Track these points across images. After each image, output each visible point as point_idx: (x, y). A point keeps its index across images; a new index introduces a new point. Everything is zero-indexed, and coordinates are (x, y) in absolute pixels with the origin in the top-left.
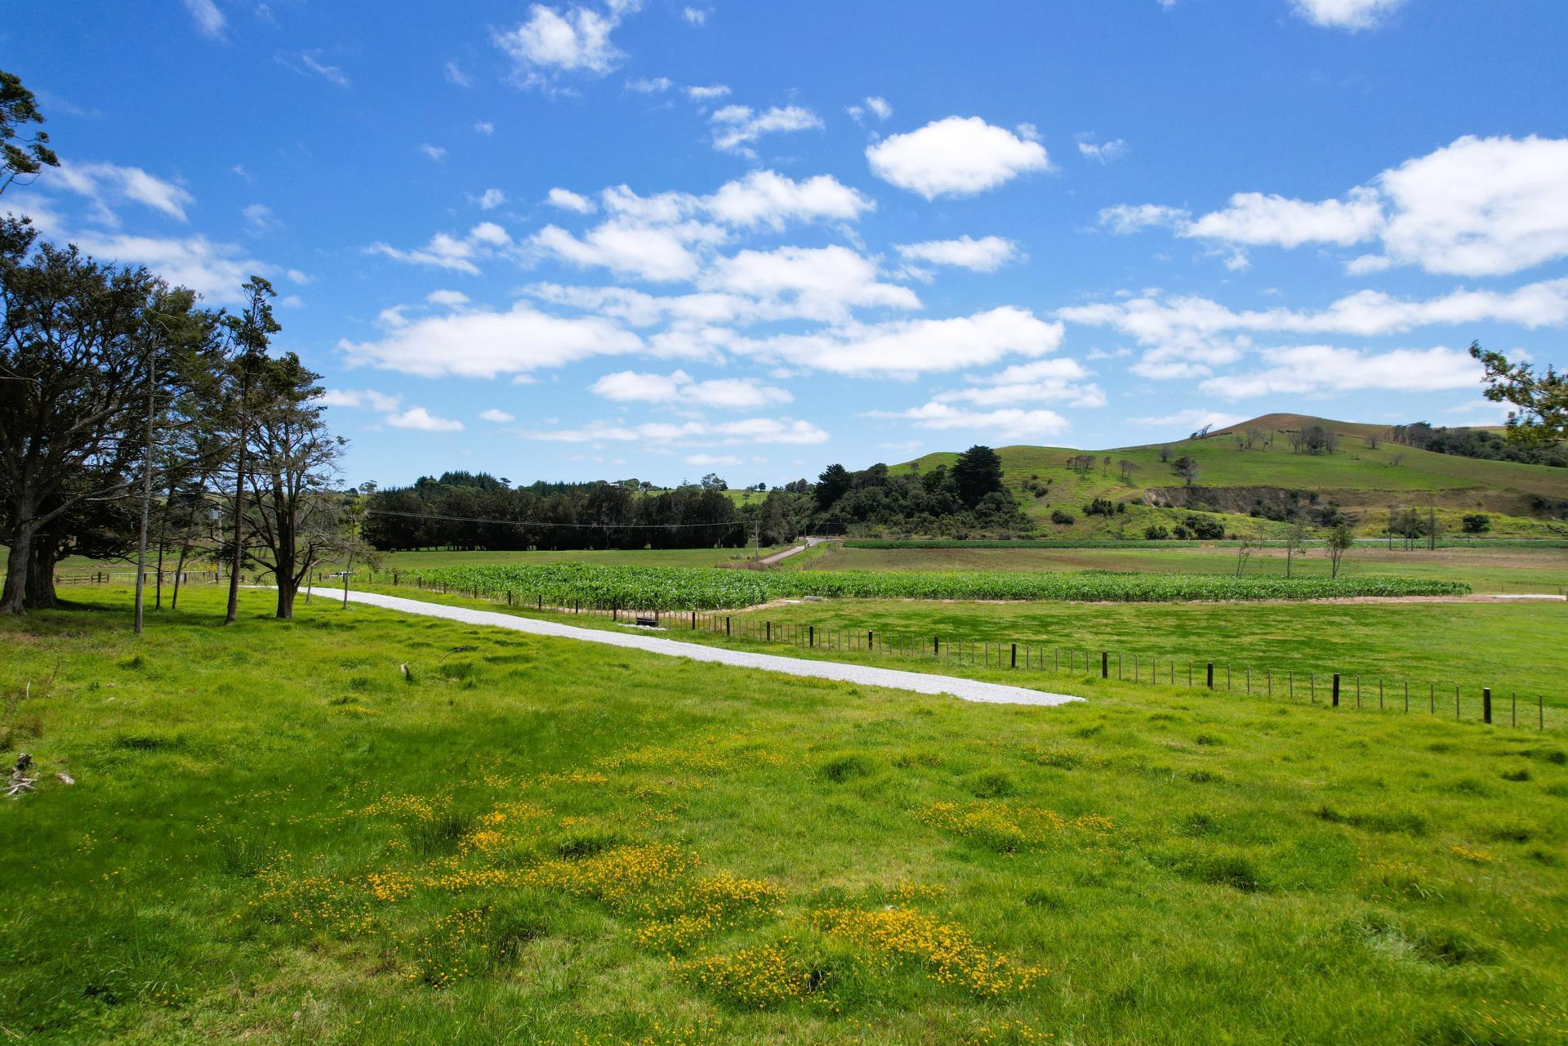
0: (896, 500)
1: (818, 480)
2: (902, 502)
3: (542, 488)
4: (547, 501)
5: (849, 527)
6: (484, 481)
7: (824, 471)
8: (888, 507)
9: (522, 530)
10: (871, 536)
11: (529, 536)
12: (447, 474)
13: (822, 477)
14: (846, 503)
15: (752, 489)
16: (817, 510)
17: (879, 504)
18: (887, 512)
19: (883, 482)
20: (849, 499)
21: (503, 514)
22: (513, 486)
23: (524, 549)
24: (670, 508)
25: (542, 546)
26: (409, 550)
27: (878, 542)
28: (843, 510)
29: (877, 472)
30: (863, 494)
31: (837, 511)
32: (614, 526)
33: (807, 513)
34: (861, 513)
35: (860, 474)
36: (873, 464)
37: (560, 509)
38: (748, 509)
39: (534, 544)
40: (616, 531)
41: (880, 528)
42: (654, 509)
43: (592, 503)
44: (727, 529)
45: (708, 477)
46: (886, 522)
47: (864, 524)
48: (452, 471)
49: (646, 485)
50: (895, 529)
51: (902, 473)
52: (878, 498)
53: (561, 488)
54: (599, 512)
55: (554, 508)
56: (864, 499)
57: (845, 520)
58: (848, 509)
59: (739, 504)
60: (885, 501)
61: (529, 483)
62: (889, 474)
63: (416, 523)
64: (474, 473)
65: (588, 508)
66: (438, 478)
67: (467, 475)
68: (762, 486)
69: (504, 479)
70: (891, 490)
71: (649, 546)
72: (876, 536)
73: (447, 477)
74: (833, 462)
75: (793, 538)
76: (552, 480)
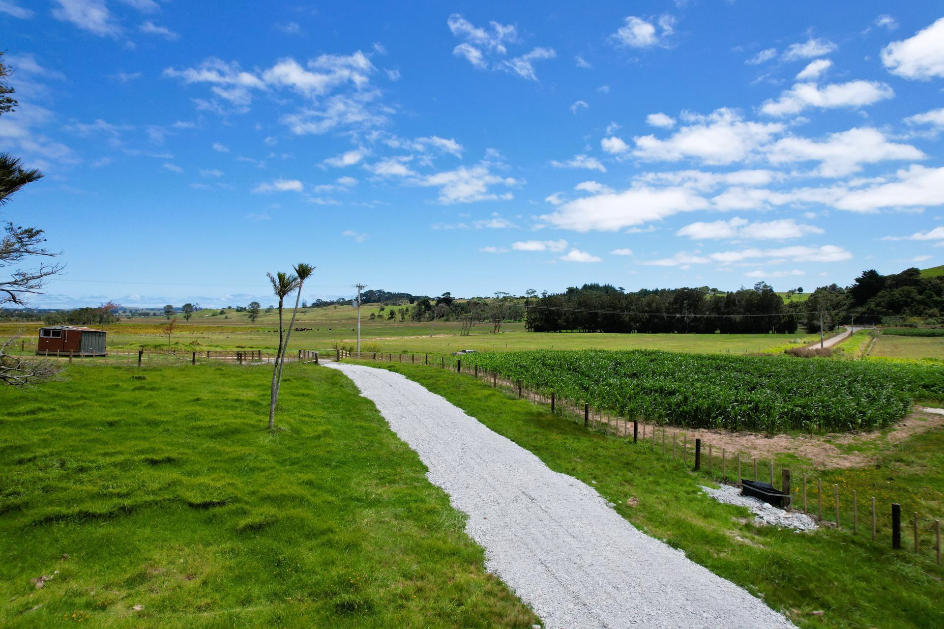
0: (930, 297)
1: (854, 283)
2: (936, 298)
3: (644, 293)
4: (645, 300)
5: (884, 318)
6: (608, 289)
7: (860, 275)
8: (919, 302)
9: (627, 319)
10: (906, 326)
11: (632, 323)
12: (585, 285)
13: (857, 280)
14: (881, 299)
15: (793, 292)
16: (853, 306)
17: (913, 300)
18: (921, 307)
19: (916, 283)
20: (883, 296)
21: (615, 309)
22: (626, 292)
23: (629, 332)
24: (734, 304)
25: (641, 330)
26: (555, 332)
27: (916, 331)
28: (878, 305)
29: (911, 275)
30: (896, 292)
31: (872, 306)
32: (692, 315)
33: (844, 308)
34: (896, 308)
35: (893, 277)
36: (906, 269)
37: (654, 305)
38: (793, 305)
39: (635, 329)
40: (695, 319)
41: (915, 320)
42: (722, 305)
43: (676, 301)
44: (780, 319)
45: (759, 284)
46: (920, 315)
47: (898, 316)
48: (589, 283)
49: (714, 290)
50: (930, 320)
51: (935, 275)
52: (912, 295)
53: (656, 292)
54: (681, 307)
55: (649, 304)
56: (898, 296)
57: (882, 313)
58: (883, 304)
59: (786, 302)
60: (919, 297)
61: (636, 290)
62: (922, 276)
63: (559, 314)
64: (602, 284)
65: (673, 304)
66: (580, 287)
67: (598, 285)
68: (800, 290)
69: (621, 288)
70: (925, 289)
71: (718, 331)
72: (911, 326)
73: (585, 287)
74: (868, 269)
75: (834, 326)
76: (651, 288)
